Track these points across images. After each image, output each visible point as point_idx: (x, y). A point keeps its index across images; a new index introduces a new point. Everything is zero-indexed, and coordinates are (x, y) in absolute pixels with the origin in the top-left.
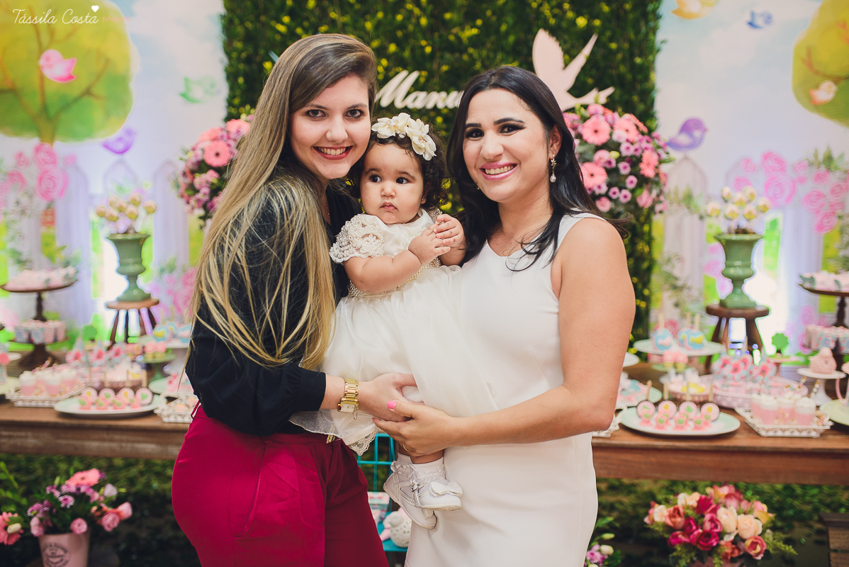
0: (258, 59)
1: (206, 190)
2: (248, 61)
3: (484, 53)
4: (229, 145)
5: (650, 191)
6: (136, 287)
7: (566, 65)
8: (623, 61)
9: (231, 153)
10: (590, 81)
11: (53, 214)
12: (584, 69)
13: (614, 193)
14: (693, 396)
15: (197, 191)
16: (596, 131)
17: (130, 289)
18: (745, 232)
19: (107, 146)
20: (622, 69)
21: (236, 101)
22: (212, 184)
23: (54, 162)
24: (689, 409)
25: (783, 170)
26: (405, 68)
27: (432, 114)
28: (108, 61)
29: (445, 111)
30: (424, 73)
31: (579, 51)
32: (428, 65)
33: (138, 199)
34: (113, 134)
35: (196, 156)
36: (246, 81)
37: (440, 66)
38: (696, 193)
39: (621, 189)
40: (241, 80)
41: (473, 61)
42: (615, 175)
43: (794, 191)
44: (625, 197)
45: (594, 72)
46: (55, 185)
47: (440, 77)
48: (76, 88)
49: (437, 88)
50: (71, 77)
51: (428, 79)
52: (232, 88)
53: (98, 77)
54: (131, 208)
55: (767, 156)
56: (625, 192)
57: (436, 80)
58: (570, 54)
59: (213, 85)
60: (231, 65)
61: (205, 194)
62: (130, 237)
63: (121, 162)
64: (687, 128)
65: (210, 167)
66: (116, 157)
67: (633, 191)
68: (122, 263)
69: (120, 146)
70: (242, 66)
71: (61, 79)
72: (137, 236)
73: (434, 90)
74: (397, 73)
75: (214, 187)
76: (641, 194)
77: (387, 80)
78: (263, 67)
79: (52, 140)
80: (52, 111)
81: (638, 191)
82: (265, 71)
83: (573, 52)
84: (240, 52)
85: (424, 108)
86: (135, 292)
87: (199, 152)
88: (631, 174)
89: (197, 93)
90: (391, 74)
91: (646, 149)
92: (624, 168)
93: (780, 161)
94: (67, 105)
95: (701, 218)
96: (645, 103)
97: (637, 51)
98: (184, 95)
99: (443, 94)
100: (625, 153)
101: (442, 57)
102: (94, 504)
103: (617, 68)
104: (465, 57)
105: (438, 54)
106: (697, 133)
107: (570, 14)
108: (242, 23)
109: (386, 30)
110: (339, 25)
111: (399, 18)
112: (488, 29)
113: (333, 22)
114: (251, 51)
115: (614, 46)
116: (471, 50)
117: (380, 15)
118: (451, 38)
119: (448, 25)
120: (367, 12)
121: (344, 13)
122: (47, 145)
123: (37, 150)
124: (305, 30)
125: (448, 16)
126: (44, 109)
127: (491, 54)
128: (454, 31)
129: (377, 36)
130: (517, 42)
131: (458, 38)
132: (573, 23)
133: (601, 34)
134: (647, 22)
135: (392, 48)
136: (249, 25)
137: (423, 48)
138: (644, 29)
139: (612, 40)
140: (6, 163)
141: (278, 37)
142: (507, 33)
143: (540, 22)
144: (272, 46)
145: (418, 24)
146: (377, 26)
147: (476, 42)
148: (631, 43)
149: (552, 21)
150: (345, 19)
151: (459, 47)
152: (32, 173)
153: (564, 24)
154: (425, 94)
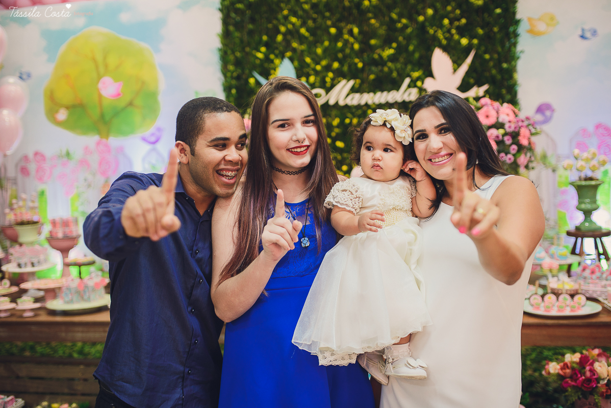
0: (245, 76)
2: (238, 78)
3: (399, 65)
5: (526, 154)
7: (455, 71)
8: (494, 66)
10: (472, 81)
13: (502, 157)
14: (567, 290)
16: (487, 116)
18: (591, 179)
19: (144, 139)
20: (494, 72)
23: (109, 152)
24: (565, 299)
25: (609, 135)
26: (344, 78)
27: (365, 108)
28: (143, 83)
29: (373, 106)
30: (358, 81)
32: (360, 75)
34: (149, 131)
36: (237, 92)
37: (368, 76)
38: (549, 154)
39: (506, 154)
40: (234, 91)
41: (391, 71)
42: (502, 145)
44: (510, 159)
45: (474, 75)
46: (110, 167)
47: (369, 83)
48: (123, 102)
49: (367, 90)
51: (361, 85)
53: (137, 94)
55: (598, 126)
56: (510, 156)
57: (365, 86)
58: (457, 63)
60: (226, 81)
63: (154, 150)
64: (540, 109)
66: (152, 146)
67: (514, 155)
69: (153, 139)
70: (234, 82)
71: (113, 96)
73: (365, 92)
74: (339, 82)
76: (520, 156)
77: (333, 86)
78: (249, 82)
79: (107, 137)
80: (107, 118)
81: (518, 155)
82: (250, 85)
83: (459, 62)
84: (232, 72)
85: (359, 105)
88: (513, 144)
90: (336, 81)
91: (522, 126)
92: (508, 140)
93: (607, 129)
94: (117, 113)
95: (554, 171)
96: (511, 94)
97: (503, 59)
99: (372, 94)
100: (508, 130)
101: (370, 70)
103: (490, 71)
104: (386, 69)
105: (367, 68)
106: (548, 113)
107: (456, 37)
108: (233, 53)
109: (331, 54)
110: (299, 52)
111: (340, 44)
112: (400, 50)
113: (294, 50)
114: (239, 71)
115: (487, 56)
116: (390, 64)
117: (326, 43)
118: (376, 56)
119: (372, 49)
120: (317, 42)
121: (301, 43)
122: (104, 140)
123: (98, 144)
124: (277, 56)
125: (373, 42)
126: (102, 116)
127: (403, 66)
128: (379, 51)
129: (324, 58)
130: (421, 57)
131: (380, 57)
132: (459, 42)
133: (478, 49)
134: (509, 39)
135: (336, 65)
136: (238, 54)
137: (356, 64)
138: (507, 44)
139: (485, 53)
140: (78, 154)
141: (258, 62)
142: (414, 52)
143: (436, 43)
144: (254, 67)
145: (352, 48)
146: (325, 50)
147: (392, 58)
148: (499, 54)
149: (444, 42)
150: (303, 47)
151: (381, 62)
152: (94, 160)
153: (452, 44)
154: (359, 95)
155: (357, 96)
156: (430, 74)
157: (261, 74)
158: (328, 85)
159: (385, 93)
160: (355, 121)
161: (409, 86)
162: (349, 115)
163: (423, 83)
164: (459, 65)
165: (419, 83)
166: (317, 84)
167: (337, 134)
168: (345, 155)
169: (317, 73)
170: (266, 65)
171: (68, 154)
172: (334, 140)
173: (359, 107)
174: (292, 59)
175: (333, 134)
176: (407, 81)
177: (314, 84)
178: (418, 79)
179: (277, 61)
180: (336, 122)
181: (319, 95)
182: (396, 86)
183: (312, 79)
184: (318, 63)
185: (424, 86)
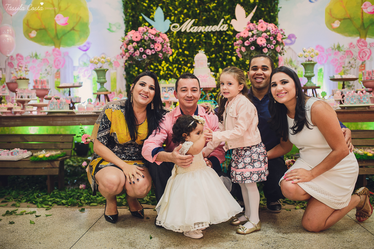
0: (137, 15)
1: (132, 49)
2: (133, 16)
3: (218, 12)
4: (140, 34)
5: (280, 46)
6: (104, 87)
7: (247, 16)
8: (266, 14)
9: (141, 37)
11: (59, 74)
13: (269, 46)
15: (128, 50)
16: (262, 27)
17: (101, 87)
18: (311, 61)
19: (80, 48)
22: (135, 46)
23: (60, 55)
25: (323, 51)
26: (190, 18)
27: (200, 34)
28: (80, 17)
29: (204, 33)
30: (197, 20)
32: (198, 17)
34: (82, 44)
35: (128, 39)
37: (202, 17)
38: (293, 60)
40: (131, 23)
41: (214, 15)
42: (268, 41)
43: (327, 59)
44: (272, 47)
46: (60, 63)
47: (203, 21)
48: (69, 28)
50: (67, 24)
51: (198, 22)
52: (127, 27)
53: (77, 23)
54: (102, 60)
55: (317, 47)
56: (272, 46)
57: (201, 22)
58: (248, 12)
60: (126, 18)
61: (132, 51)
62: (102, 69)
63: (85, 54)
64: (289, 37)
65: (134, 42)
66: (84, 52)
67: (274, 45)
68: (98, 78)
69: (85, 48)
70: (131, 18)
71: (63, 24)
73: (200, 26)
74: (187, 20)
76: (277, 47)
77: (183, 22)
78: (139, 18)
79: (59, 46)
80: (59, 36)
81: (276, 46)
82: (140, 20)
84: (130, 13)
85: (197, 32)
86: (103, 89)
87: (130, 37)
88: (274, 40)
89: (114, 28)
90: (185, 20)
91: (278, 32)
92: (272, 38)
93: (322, 48)
94: (65, 34)
95: (296, 69)
97: (271, 11)
98: (109, 29)
99: (204, 27)
100: (272, 33)
103: (265, 17)
104: (211, 14)
105: (202, 13)
106: (293, 39)
108: (131, 3)
109: (183, 5)
110: (166, 3)
112: (219, 4)
113: (164, 2)
114: (134, 13)
115: (263, 9)
116: (213, 11)
118: (206, 7)
119: (205, 3)
122: (57, 49)
123: (54, 50)
124: (154, 6)
126: (57, 35)
127: (220, 13)
128: (207, 5)
129: (180, 7)
130: (229, 8)
131: (209, 7)
132: (250, 1)
133: (259, 5)
134: (275, 1)
135: (185, 11)
136: (133, 4)
137: (196, 11)
138: (273, 4)
139: (262, 7)
140: (42, 55)
141: (144, 8)
142: (226, 5)
143: (237, 2)
144: (142, 11)
145: (194, 3)
146: (180, 3)
147: (215, 8)
148: (269, 8)
149: (241, 1)
150: (168, 1)
151: (209, 10)
152: (51, 59)
153: (246, 2)
154: (197, 27)
155: (196, 27)
158: (181, 21)
159: (211, 26)
160: (195, 40)
161: (223, 23)
162: (192, 37)
165: (228, 22)
166: (175, 21)
167: (185, 47)
168: (189, 58)
169: (175, 15)
170: (148, 10)
171: (36, 55)
172: (184, 50)
173: (197, 33)
174: (162, 7)
175: (183, 47)
178: (228, 19)
179: (154, 8)
180: (185, 41)
182: (216, 23)
183: (173, 18)
184: (176, 10)
185: (231, 23)
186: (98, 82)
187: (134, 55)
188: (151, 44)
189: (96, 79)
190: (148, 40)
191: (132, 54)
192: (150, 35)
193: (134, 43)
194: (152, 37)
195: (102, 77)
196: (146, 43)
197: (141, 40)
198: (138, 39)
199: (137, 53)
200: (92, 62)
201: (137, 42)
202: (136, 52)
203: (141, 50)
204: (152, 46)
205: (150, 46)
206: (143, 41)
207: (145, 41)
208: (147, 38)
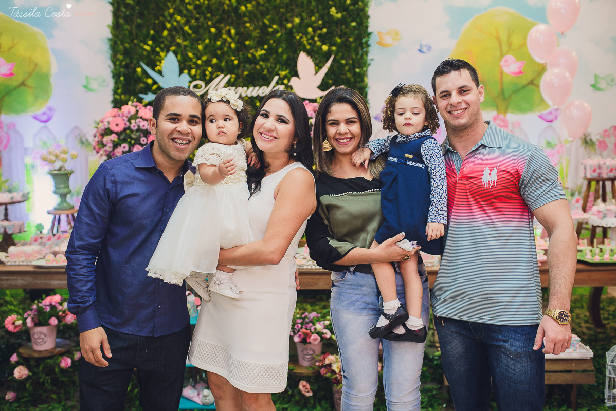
0: (133, 66)
1: (110, 145)
2: (126, 67)
3: (269, 65)
4: (124, 120)
6: (66, 201)
7: (316, 73)
8: (349, 70)
9: (126, 124)
10: (330, 82)
12: (326, 74)
15: (105, 145)
17: (61, 202)
19: (36, 118)
20: (349, 75)
21: (119, 91)
22: (114, 141)
23: (1, 128)
26: (222, 73)
28: (36, 65)
29: (246, 98)
30: (234, 76)
31: (324, 65)
32: (236, 71)
33: (67, 150)
35: (104, 126)
36: (125, 79)
37: (243, 72)
40: (122, 78)
41: (263, 69)
45: (332, 76)
46: (2, 142)
47: (243, 78)
48: (15, 81)
49: (241, 84)
50: (11, 74)
51: (236, 80)
52: (116, 83)
53: (30, 74)
54: (63, 156)
57: (240, 80)
58: (319, 66)
59: (104, 81)
60: (115, 69)
61: (110, 147)
62: (62, 172)
63: (45, 127)
65: (113, 132)
66: (43, 124)
68: (56, 187)
69: (45, 118)
70: (122, 70)
71: (5, 76)
72: (66, 172)
73: (239, 86)
74: (217, 76)
75: (115, 143)
77: (211, 79)
78: (136, 71)
82: (137, 74)
83: (321, 65)
84: (121, 61)
86: (65, 205)
87: (106, 124)
89: (94, 85)
90: (214, 76)
94: (9, 92)
97: (357, 65)
98: (86, 87)
99: (245, 88)
101: (244, 67)
102: (60, 311)
103: (345, 74)
104: (258, 67)
105: (242, 65)
107: (318, 43)
108: (122, 44)
109: (211, 50)
110: (182, 47)
111: (219, 43)
112: (271, 51)
113: (178, 45)
114: (128, 61)
115: (343, 62)
116: (261, 63)
117: (207, 41)
118: (250, 55)
119: (247, 48)
120: (199, 39)
121: (185, 40)
124: (162, 50)
125: (247, 43)
127: (273, 66)
128: (251, 51)
129: (205, 54)
130: (288, 59)
131: (254, 56)
132: (321, 49)
133: (336, 55)
134: (362, 48)
135: (215, 61)
136: (127, 45)
137: (233, 61)
138: (360, 52)
139: (342, 58)
141: (145, 53)
142: (282, 53)
143: (301, 48)
144: (142, 58)
145: (230, 47)
146: (205, 47)
147: (264, 58)
148: (353, 60)
149: (308, 47)
150: (186, 43)
151: (254, 61)
153: (315, 49)
154: (234, 88)
156: (296, 74)
157: (147, 65)
158: (208, 78)
159: (257, 88)
161: (277, 83)
163: (289, 81)
164: (320, 68)
165: (286, 81)
166: (198, 77)
169: (198, 67)
170: (152, 57)
174: (175, 53)
176: (276, 78)
177: (195, 75)
178: (285, 77)
179: (162, 54)
181: (199, 86)
182: (267, 82)
183: (193, 72)
184: (199, 58)
185: (290, 84)
186: (55, 193)
187: (114, 154)
188: (142, 135)
189: (53, 188)
190: (137, 130)
191: (110, 152)
192: (140, 122)
193: (113, 135)
194: (144, 126)
195: (62, 186)
196: (133, 136)
197: (125, 129)
198: (119, 129)
199: (118, 152)
200: (44, 159)
201: (119, 134)
202: (116, 150)
203: (124, 148)
204: (144, 141)
205: (140, 140)
206: (128, 132)
207: (132, 131)
208: (134, 126)
